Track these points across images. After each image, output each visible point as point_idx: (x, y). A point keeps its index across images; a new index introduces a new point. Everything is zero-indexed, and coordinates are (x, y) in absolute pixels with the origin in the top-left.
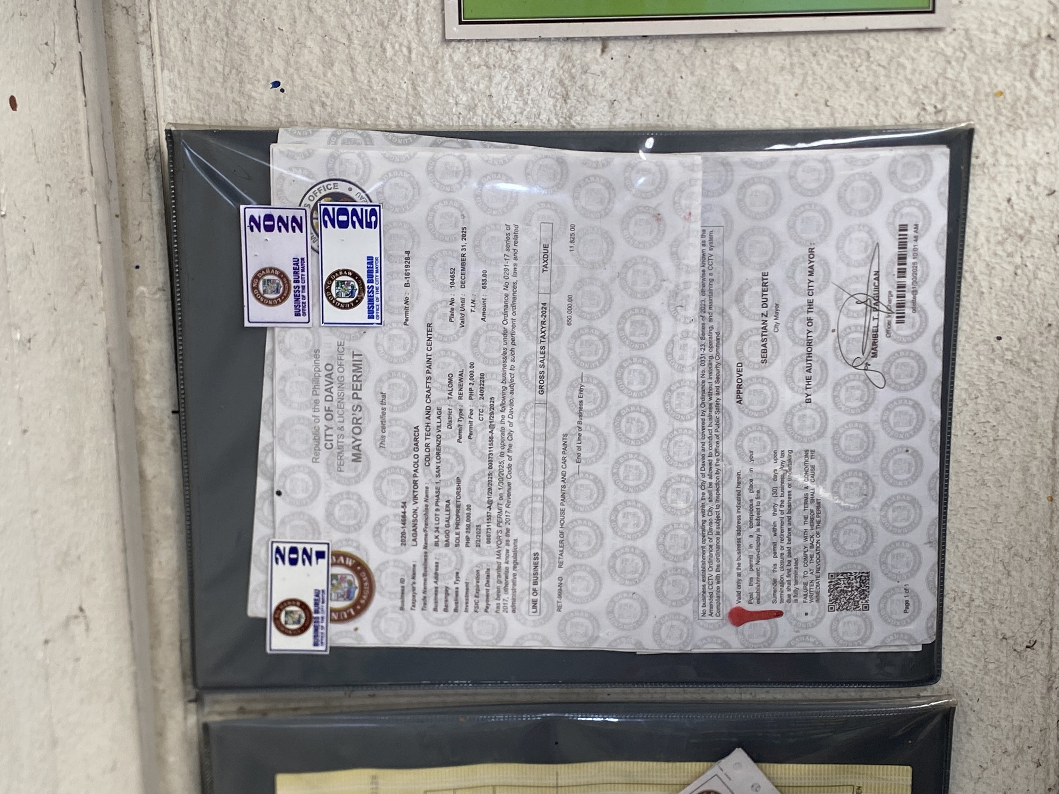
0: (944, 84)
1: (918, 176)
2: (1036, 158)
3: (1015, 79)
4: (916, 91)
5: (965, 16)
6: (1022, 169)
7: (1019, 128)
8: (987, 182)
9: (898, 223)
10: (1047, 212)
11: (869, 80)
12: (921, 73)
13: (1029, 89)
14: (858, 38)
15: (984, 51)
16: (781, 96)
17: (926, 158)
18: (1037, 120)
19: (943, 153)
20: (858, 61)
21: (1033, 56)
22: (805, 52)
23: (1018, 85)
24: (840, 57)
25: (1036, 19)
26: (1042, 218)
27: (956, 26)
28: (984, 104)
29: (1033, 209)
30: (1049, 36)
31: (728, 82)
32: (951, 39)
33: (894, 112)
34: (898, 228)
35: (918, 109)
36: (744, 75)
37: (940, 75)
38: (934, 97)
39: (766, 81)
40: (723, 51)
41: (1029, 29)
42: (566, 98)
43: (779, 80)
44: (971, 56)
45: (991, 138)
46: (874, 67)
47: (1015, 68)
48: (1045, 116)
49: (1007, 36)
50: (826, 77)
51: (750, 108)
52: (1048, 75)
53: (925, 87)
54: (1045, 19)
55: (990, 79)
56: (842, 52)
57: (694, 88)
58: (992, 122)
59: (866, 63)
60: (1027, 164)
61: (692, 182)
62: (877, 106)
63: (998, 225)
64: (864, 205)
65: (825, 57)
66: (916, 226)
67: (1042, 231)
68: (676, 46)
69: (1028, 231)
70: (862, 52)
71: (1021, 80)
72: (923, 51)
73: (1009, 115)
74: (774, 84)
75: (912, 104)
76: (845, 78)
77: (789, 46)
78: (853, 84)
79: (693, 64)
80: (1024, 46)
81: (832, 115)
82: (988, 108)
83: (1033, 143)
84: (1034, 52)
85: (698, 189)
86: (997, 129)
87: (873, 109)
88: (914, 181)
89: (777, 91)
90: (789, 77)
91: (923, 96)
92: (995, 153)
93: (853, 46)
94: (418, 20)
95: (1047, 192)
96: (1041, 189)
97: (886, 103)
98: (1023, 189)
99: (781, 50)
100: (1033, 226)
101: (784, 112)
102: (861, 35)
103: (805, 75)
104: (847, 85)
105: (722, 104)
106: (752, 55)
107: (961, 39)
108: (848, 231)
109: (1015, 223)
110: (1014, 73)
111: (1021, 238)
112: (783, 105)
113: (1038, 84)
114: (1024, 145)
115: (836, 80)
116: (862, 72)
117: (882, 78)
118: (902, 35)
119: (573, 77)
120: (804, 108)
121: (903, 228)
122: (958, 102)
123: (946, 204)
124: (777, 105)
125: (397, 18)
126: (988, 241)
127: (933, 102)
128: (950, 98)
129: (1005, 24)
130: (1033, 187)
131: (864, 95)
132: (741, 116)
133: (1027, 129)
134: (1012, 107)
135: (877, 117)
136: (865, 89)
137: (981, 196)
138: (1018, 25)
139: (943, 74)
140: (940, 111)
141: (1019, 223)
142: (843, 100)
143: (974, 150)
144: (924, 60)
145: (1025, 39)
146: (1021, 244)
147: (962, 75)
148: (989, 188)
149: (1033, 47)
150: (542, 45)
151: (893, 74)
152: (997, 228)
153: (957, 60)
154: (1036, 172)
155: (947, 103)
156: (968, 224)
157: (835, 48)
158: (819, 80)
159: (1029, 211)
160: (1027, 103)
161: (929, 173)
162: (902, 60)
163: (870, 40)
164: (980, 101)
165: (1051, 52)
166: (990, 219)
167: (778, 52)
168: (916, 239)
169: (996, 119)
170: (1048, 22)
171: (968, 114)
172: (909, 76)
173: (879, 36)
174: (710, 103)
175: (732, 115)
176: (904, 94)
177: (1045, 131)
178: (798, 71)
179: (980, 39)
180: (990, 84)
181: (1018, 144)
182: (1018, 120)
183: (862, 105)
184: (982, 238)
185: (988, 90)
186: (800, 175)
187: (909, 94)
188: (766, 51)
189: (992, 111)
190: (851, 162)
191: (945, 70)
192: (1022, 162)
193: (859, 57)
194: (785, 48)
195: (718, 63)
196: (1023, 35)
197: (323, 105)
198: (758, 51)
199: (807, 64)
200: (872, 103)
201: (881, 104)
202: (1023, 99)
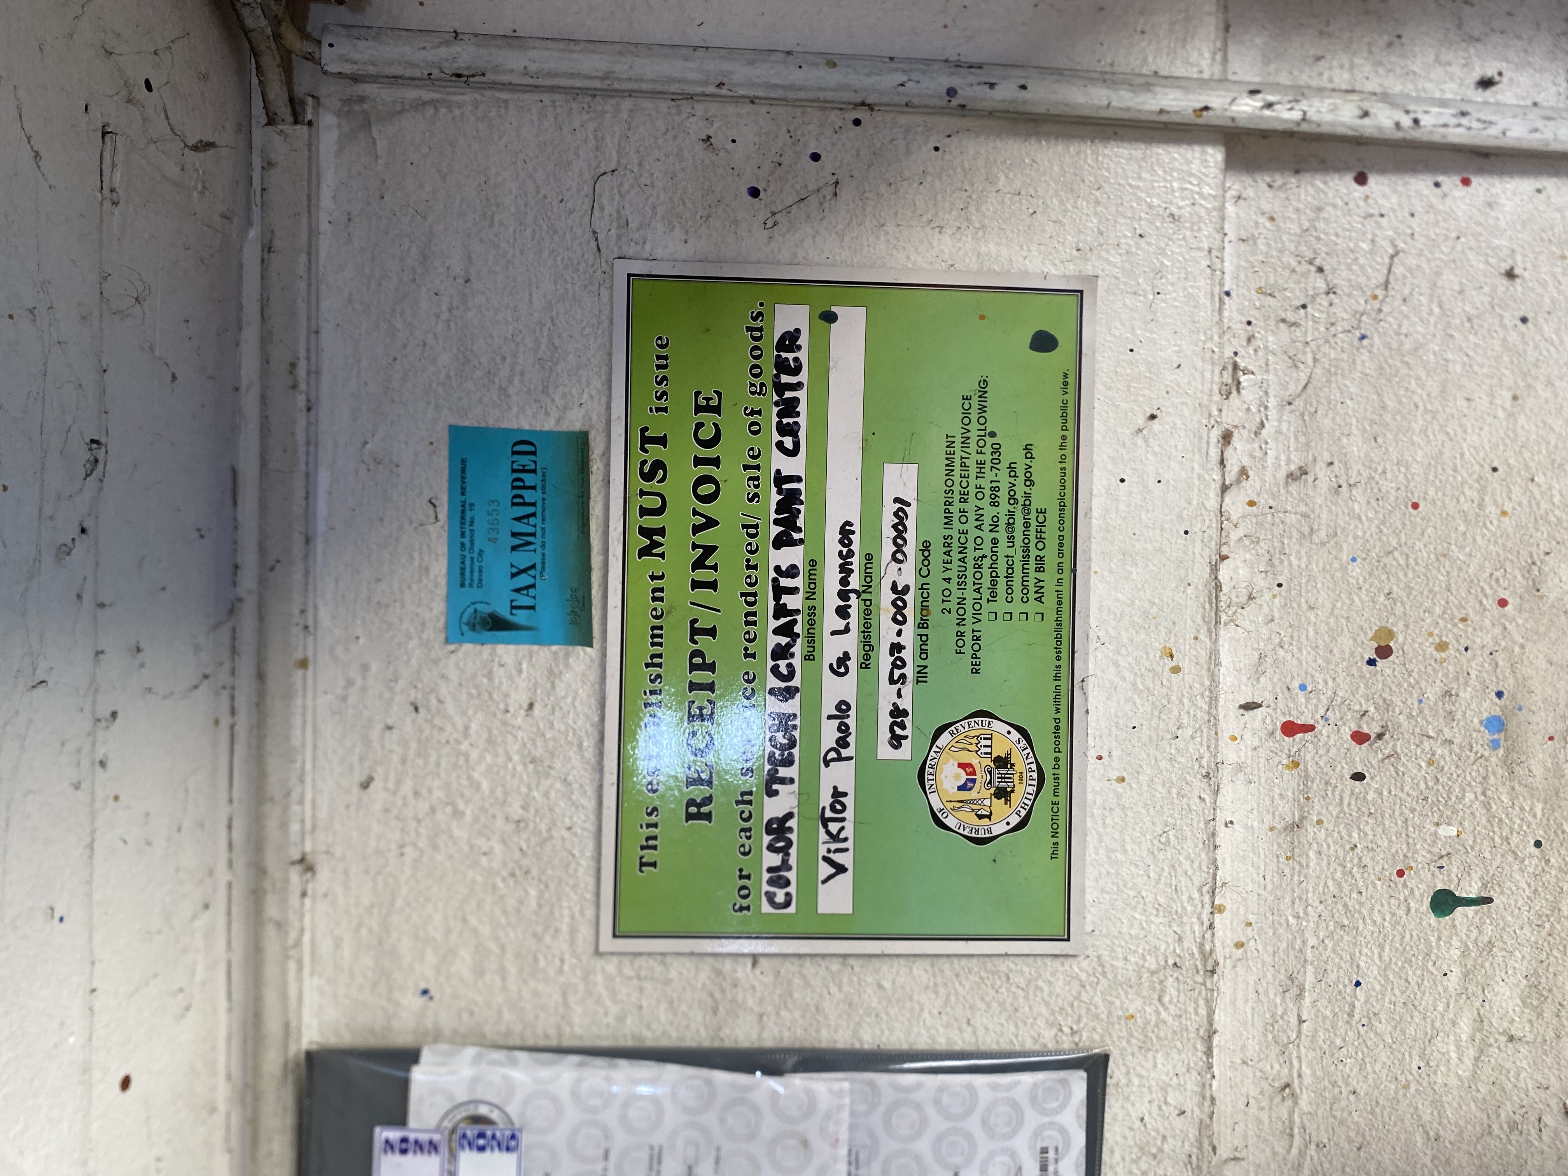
0: (1079, 1007)
1: (1058, 1100)
2: (1167, 1079)
3: (1145, 1003)
4: (1053, 1013)
5: (1098, 943)
6: (1154, 1089)
7: (1149, 1050)
8: (1120, 1101)
9: (1039, 1145)
10: (1178, 1132)
11: (1009, 1000)
12: (1057, 996)
13: (1158, 1013)
14: (998, 962)
15: (1116, 976)
16: (926, 1014)
17: (1064, 1082)
18: (1166, 1042)
19: (1081, 1078)
20: (998, 983)
21: (1161, 982)
22: (948, 972)
23: (1148, 1009)
24: (982, 978)
25: (1163, 947)
26: (1174, 1137)
27: (1088, 953)
28: (1117, 1027)
29: (1165, 1129)
30: (1175, 964)
31: (875, 999)
32: (1085, 964)
33: (1032, 1033)
34: (1039, 1151)
35: (1055, 1030)
36: (890, 993)
37: (1075, 998)
38: (1070, 1019)
39: (911, 999)
40: (870, 969)
41: (1157, 956)
42: (715, 1011)
43: (923, 999)
44: (1103, 980)
45: (1123, 1059)
46: (1013, 989)
47: (1145, 993)
48: (1173, 1039)
49: (1137, 963)
50: (968, 997)
51: (896, 1025)
52: (1175, 1000)
53: (1062, 1009)
54: (1171, 948)
55: (1122, 1003)
56: (983, 974)
57: (841, 1005)
58: (1124, 1044)
59: (1005, 985)
60: (1157, 1085)
61: (840, 1108)
62: (1016, 1026)
63: (1132, 1143)
64: (1007, 1130)
65: (967, 979)
66: (1057, 1149)
67: (1173, 1151)
68: (824, 963)
69: (1161, 1150)
70: (1002, 974)
71: (1150, 1004)
72: (1059, 975)
73: (1141, 1037)
74: (918, 1002)
75: (1051, 1025)
76: (987, 999)
77: (933, 966)
78: (994, 1004)
79: (841, 981)
80: (1153, 973)
81: (974, 1033)
82: (1121, 1030)
83: (1163, 1064)
84: (1162, 978)
85: (845, 1115)
86: (1129, 1050)
87: (1012, 1029)
88: (1055, 1105)
89: (922, 1009)
90: (933, 996)
91: (1059, 1018)
92: (1128, 1073)
93: (994, 969)
94: (573, 932)
95: (1177, 1112)
96: (1172, 1109)
97: (1025, 1024)
98: (1155, 1109)
99: (926, 970)
100: (1166, 1146)
101: (928, 1031)
102: (1001, 959)
103: (948, 996)
104: (988, 1005)
105: (868, 1020)
106: (897, 974)
107: (1094, 964)
108: (992, 1154)
109: (1148, 1142)
110: (1144, 998)
111: (1155, 1157)
112: (928, 1023)
113: (1166, 1009)
114: (1155, 1066)
115: (978, 1001)
116: (1002, 993)
117: (1021, 1000)
118: (1039, 959)
119: (723, 991)
120: (948, 1026)
121: (1044, 1151)
122: (1092, 1024)
123: (1084, 1126)
124: (921, 1023)
125: (552, 931)
126: (1123, 1159)
127: (1069, 1022)
128: (1085, 1020)
129: (1135, 952)
130: (1164, 1107)
131: (1004, 1015)
132: (886, 1032)
133: (1157, 1051)
134: (1143, 1030)
135: (1016, 1036)
136: (1005, 1009)
137: (1116, 1115)
138: (1146, 954)
139: (1078, 998)
140: (1076, 1032)
141: (1152, 1142)
142: (985, 1020)
143: (1109, 1071)
144: (1061, 983)
145: (1154, 967)
146: (1154, 1163)
147: (1096, 998)
148: (1123, 1107)
149: (1161, 974)
150: (694, 959)
151: (1031, 995)
152: (1131, 1147)
153: (1091, 986)
154: (1167, 1093)
155: (1082, 1025)
156: (1104, 1142)
157: (976, 969)
158: (962, 999)
159: (1161, 1130)
160: (1156, 1026)
161: (1069, 1096)
162: (1040, 983)
163: (1009, 963)
164: (1113, 1024)
165: (1177, 979)
166: (1125, 1137)
167: (922, 973)
168: (1056, 1161)
169: (1128, 1042)
170: (1174, 950)
171: (1102, 1037)
172: (1047, 999)
173: (1018, 960)
174: (857, 1019)
175: (878, 1032)
176: (1042, 1016)
177: (1174, 1054)
178: (942, 990)
179: (1112, 966)
180: (1121, 1008)
181: (1149, 1065)
182: (1149, 1042)
183: (1002, 1025)
184: (1117, 1157)
185: (1120, 1013)
186: (945, 1099)
187: (1047, 1015)
188: (911, 970)
189: (1124, 1033)
190: (995, 1087)
191: (1080, 994)
192: (1153, 1083)
193: (1000, 978)
194: (929, 968)
195: (865, 981)
196: (1151, 963)
197: (471, 1013)
198: (903, 971)
199: (950, 984)
200: (1012, 1023)
201: (1021, 1025)
202: (1153, 1023)
